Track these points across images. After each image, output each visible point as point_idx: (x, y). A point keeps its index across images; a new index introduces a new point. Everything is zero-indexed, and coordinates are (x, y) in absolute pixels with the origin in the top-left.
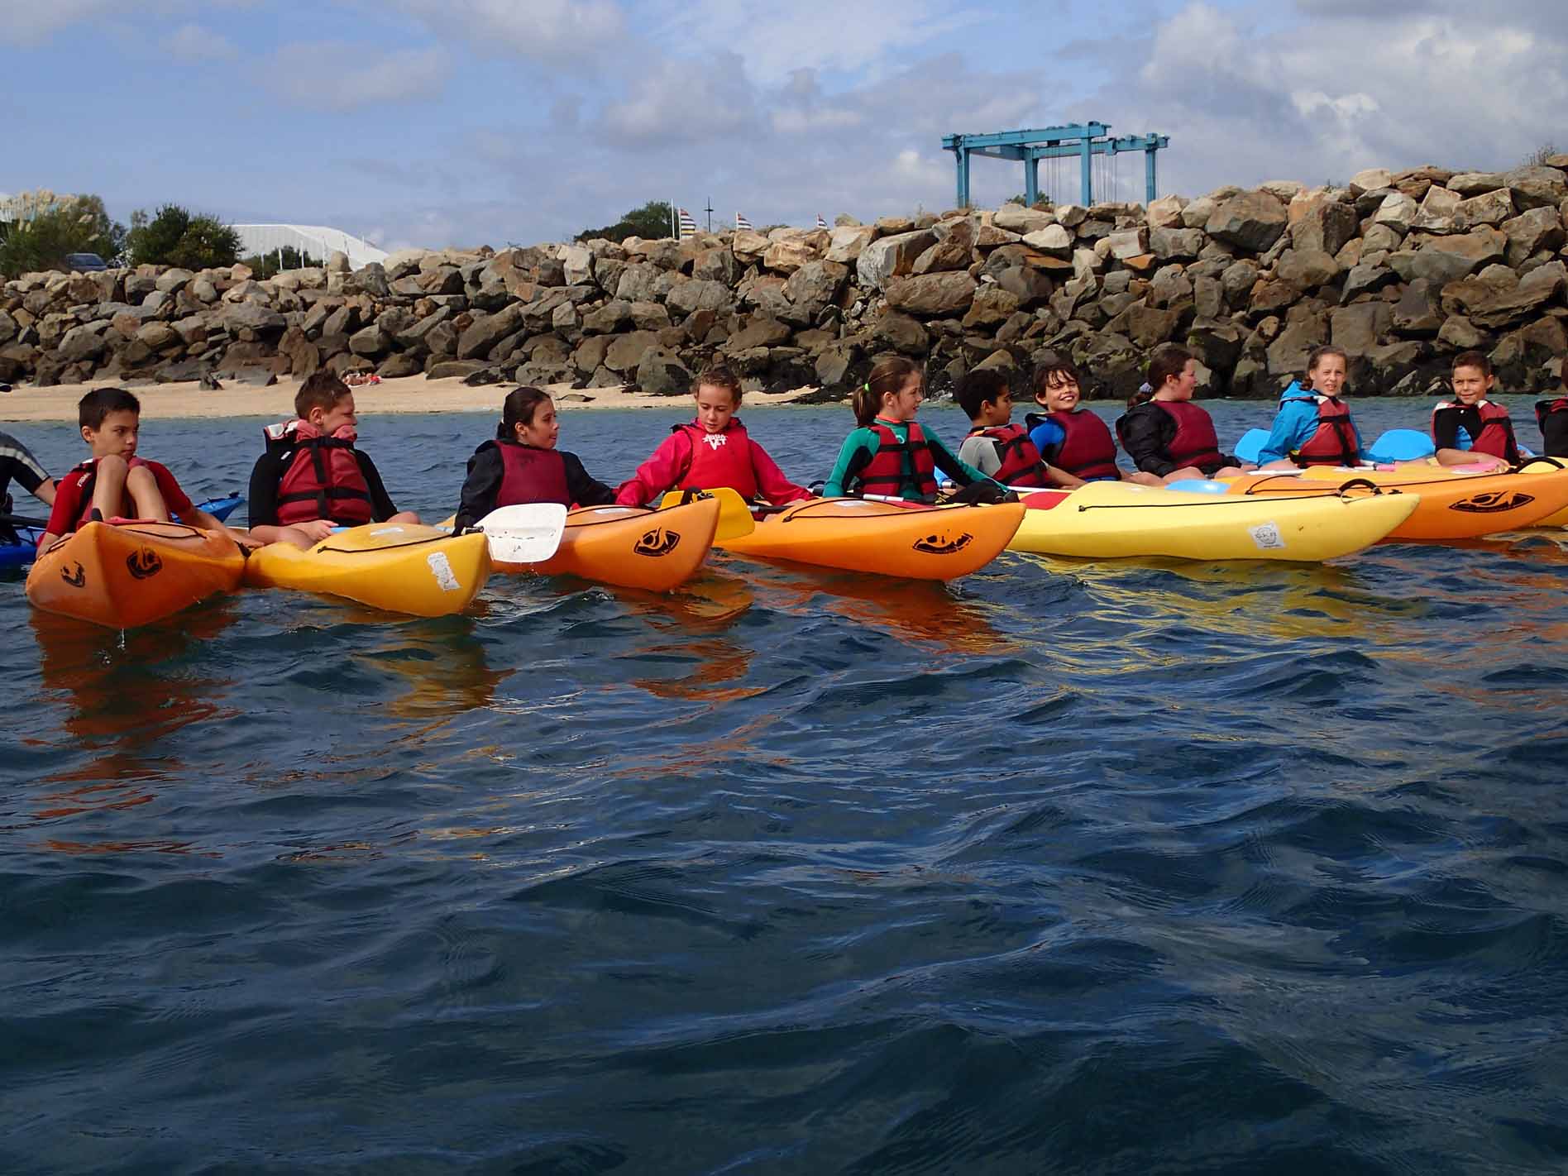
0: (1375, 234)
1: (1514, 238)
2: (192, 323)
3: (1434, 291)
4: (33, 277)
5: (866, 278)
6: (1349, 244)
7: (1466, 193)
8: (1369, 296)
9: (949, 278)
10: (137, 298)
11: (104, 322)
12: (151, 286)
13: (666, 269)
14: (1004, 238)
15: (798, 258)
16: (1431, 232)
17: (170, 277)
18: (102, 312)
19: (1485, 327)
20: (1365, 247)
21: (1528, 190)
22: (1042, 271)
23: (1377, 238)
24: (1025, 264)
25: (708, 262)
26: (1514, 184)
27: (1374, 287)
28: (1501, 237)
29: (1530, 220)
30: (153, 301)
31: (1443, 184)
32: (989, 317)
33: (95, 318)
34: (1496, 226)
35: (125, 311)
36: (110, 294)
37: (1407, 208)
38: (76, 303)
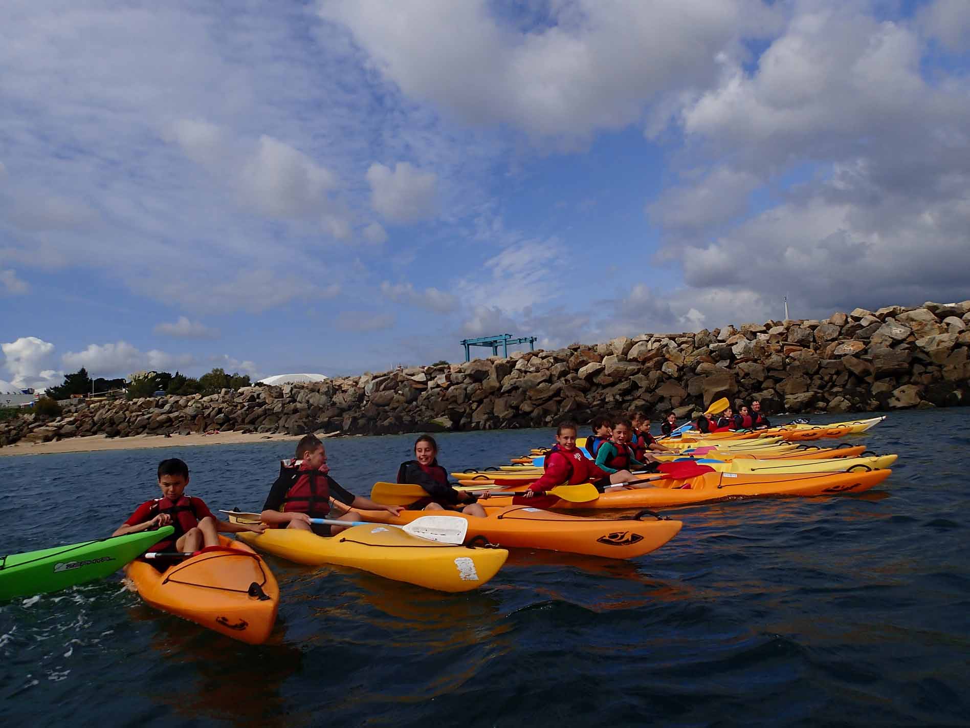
0: (514, 373)
1: (553, 373)
2: (176, 414)
3: (524, 392)
4: (135, 400)
5: (367, 393)
6: (506, 377)
7: (543, 358)
8: (507, 395)
9: (387, 393)
10: (162, 406)
11: (151, 415)
12: (166, 402)
13: (313, 391)
14: (407, 378)
15: (349, 387)
16: (530, 372)
17: (173, 399)
18: (151, 411)
19: (535, 404)
20: (510, 377)
21: (559, 357)
22: (417, 389)
23: (514, 374)
24: (411, 387)
25: (324, 389)
26: (554, 355)
27: (509, 391)
28: (548, 373)
29: (556, 367)
30: (167, 407)
31: (537, 356)
32: (396, 405)
33: (149, 413)
34: (548, 369)
35: (157, 411)
36: (154, 405)
37: (523, 364)
38: (145, 409)
